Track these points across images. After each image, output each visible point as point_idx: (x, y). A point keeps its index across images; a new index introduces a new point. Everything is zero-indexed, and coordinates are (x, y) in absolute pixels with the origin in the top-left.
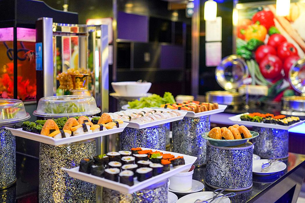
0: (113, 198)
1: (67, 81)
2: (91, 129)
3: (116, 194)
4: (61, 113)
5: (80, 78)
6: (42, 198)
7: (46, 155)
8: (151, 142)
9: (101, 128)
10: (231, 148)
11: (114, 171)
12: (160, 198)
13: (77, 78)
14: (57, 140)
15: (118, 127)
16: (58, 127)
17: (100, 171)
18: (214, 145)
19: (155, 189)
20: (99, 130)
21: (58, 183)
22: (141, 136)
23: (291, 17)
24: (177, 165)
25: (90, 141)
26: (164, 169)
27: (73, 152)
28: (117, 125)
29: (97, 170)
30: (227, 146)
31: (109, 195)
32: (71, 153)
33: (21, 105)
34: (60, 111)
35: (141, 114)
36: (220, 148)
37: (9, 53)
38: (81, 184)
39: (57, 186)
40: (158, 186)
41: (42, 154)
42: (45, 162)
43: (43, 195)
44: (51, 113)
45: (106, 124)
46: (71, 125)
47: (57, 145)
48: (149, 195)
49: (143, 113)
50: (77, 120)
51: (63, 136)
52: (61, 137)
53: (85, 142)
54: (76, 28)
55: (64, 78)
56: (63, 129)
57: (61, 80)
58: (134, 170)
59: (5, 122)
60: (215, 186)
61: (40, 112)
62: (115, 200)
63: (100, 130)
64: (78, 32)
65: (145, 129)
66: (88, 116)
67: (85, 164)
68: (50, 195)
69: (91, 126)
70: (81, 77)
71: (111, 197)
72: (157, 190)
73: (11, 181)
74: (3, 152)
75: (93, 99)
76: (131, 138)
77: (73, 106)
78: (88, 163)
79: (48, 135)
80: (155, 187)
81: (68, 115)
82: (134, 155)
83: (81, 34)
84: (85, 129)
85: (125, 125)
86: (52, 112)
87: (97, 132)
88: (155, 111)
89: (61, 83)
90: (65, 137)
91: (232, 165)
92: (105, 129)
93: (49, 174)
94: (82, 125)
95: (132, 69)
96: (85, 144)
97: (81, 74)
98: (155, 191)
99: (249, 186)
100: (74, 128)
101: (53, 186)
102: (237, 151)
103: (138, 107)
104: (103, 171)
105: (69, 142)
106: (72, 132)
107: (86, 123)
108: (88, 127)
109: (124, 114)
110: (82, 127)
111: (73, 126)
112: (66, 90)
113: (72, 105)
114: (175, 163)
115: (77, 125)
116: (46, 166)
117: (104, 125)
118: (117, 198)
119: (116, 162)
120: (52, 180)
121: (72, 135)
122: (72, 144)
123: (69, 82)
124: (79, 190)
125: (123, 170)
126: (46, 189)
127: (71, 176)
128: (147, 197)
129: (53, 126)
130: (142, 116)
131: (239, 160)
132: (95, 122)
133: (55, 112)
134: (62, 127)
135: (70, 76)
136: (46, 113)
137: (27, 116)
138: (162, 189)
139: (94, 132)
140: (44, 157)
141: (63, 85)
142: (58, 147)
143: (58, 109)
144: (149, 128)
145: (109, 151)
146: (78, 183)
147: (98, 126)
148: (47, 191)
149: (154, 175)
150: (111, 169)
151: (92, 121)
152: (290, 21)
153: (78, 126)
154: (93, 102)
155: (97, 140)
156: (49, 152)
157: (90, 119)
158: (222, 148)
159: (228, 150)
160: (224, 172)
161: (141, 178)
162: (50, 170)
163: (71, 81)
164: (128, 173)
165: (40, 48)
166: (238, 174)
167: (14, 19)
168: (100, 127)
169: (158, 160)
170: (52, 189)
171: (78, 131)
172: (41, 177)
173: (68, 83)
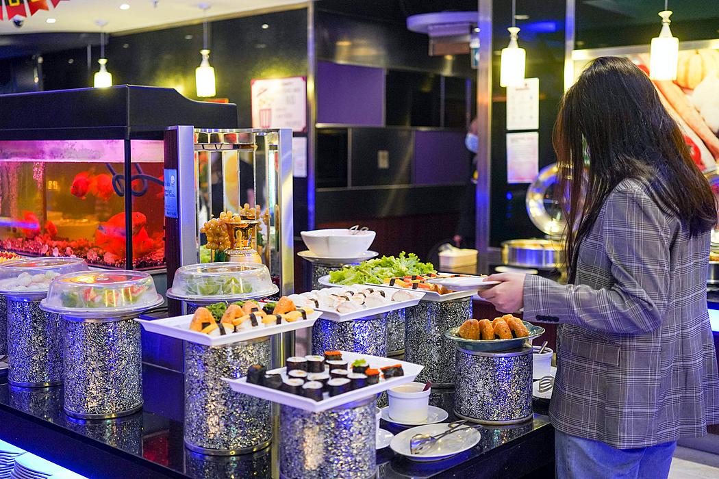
0: (295, 421)
1: (219, 235)
2: (262, 322)
3: (299, 416)
4: (212, 294)
5: (242, 229)
6: (190, 425)
7: (196, 360)
8: (362, 343)
9: (279, 321)
10: (493, 354)
11: (296, 382)
12: (362, 422)
13: (236, 230)
14: (213, 338)
15: (305, 318)
16: (214, 319)
17: (276, 383)
18: (466, 349)
19: (354, 408)
20: (275, 323)
21: (214, 403)
22: (345, 333)
23: (686, 80)
24: (390, 376)
25: (262, 340)
26: (369, 381)
27: (237, 356)
28: (304, 315)
29: (272, 380)
30: (486, 350)
31: (289, 416)
32: (234, 358)
33: (149, 280)
34: (212, 291)
35: (344, 297)
36: (474, 353)
37: (116, 182)
38: (249, 405)
39: (213, 407)
40: (359, 405)
41: (191, 359)
42: (194, 371)
43: (192, 421)
44: (196, 294)
45: (286, 313)
46: (233, 315)
47: (213, 345)
48: (347, 417)
49: (349, 295)
50: (242, 307)
51: (223, 332)
52: (219, 333)
53: (253, 342)
54: (234, 135)
55: (214, 230)
56: (221, 322)
57: (208, 233)
58: (324, 381)
59: (126, 309)
60: (468, 416)
61: (177, 291)
62: (297, 423)
63: (277, 324)
64: (237, 142)
65: (351, 322)
66: (257, 299)
67: (255, 373)
68: (202, 420)
69: (262, 318)
70: (244, 227)
71: (292, 420)
72: (357, 410)
73: (136, 404)
74: (125, 357)
75: (265, 270)
76: (329, 337)
77: (233, 282)
78: (259, 371)
79: (200, 331)
80: (355, 406)
81: (224, 297)
82: (327, 361)
83: (243, 147)
84: (254, 322)
85: (318, 315)
86: (199, 292)
87: (271, 327)
88: (372, 291)
89: (209, 238)
90: (225, 334)
91: (494, 382)
92: (284, 322)
93: (201, 389)
94: (249, 317)
95: (350, 187)
96: (254, 345)
97: (244, 222)
98: (354, 411)
99: (525, 417)
100: (238, 321)
101: (206, 407)
102: (503, 359)
103: (347, 280)
104: (281, 383)
105: (230, 342)
106: (235, 327)
107: (255, 313)
108: (259, 319)
109: (318, 295)
110: (249, 320)
111: (236, 318)
112: (217, 251)
113: (231, 281)
114: (388, 374)
115: (241, 316)
116: (196, 377)
117: (283, 316)
118: (301, 420)
119: (300, 371)
120: (206, 398)
121: (235, 331)
122: (234, 345)
123: (224, 236)
124: (246, 413)
125: (309, 381)
126: (197, 411)
127: (235, 389)
128: (343, 420)
129: (207, 317)
130: (348, 299)
131: (506, 374)
132: (269, 310)
133: (203, 293)
134: (220, 318)
135: (225, 227)
136: (187, 293)
137: (160, 298)
138: (366, 410)
139: (267, 327)
140: (194, 363)
141: (212, 242)
142: (214, 349)
143: (207, 287)
144: (356, 320)
145: (291, 356)
146: (245, 403)
147: (273, 317)
148: (198, 415)
149: (353, 389)
150: (292, 380)
151: (264, 309)
152: (685, 88)
153: (244, 317)
154: (265, 275)
155: (272, 339)
156: (201, 357)
157: (262, 305)
158: (479, 353)
159: (488, 358)
160: (482, 394)
161: (333, 391)
162: (203, 383)
163: (227, 234)
164: (315, 385)
165: (173, 179)
166: (505, 397)
167: (126, 124)
168: (276, 319)
169: (362, 369)
170: (206, 412)
171: (243, 325)
172: (189, 393)
173: (222, 238)
